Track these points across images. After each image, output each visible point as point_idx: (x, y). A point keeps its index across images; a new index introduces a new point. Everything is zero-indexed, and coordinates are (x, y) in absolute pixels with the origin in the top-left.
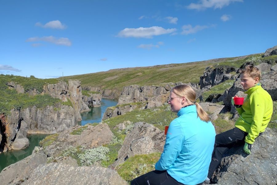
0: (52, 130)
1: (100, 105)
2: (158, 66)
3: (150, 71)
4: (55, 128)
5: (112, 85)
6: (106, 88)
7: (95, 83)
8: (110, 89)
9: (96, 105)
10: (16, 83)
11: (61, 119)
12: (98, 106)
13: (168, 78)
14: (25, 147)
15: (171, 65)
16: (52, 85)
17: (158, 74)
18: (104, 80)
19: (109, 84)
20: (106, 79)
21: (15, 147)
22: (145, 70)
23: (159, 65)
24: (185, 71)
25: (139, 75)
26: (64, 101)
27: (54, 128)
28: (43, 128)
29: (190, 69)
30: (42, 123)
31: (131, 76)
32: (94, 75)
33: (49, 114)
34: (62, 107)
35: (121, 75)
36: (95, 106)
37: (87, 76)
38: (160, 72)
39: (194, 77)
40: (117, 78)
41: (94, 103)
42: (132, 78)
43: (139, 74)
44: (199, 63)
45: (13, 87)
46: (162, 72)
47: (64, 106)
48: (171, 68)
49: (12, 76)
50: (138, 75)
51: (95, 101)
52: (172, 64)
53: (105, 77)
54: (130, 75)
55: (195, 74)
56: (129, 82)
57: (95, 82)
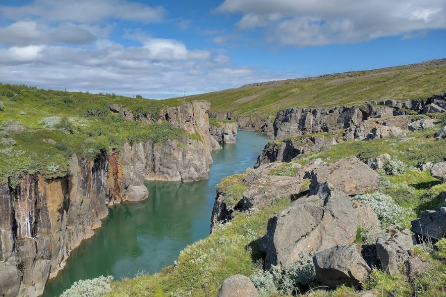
0: (176, 175)
1: (235, 142)
2: (327, 75)
3: (312, 85)
4: (180, 173)
5: (249, 110)
6: (241, 114)
7: (223, 106)
8: (246, 117)
9: (228, 141)
10: (121, 106)
11: (187, 160)
12: (232, 142)
13: (348, 95)
14: (143, 198)
15: (350, 74)
16: (174, 108)
17: (327, 89)
18: (236, 102)
19: (245, 107)
20: (238, 100)
21: (130, 197)
22: (303, 84)
23: (329, 75)
24: (378, 82)
25: (294, 93)
26: (190, 133)
27: (178, 173)
28: (163, 173)
29: (389, 79)
30: (161, 165)
31: (281, 95)
32: (220, 95)
33: (170, 151)
34: (188, 142)
35: (263, 93)
36: (227, 143)
37: (210, 96)
38: (332, 86)
39: (399, 92)
40: (256, 99)
41: (227, 137)
42: (282, 98)
43: (294, 90)
44: (403, 69)
45: (118, 112)
46: (335, 86)
47: (191, 141)
48: (351, 78)
49: (114, 96)
50: (292, 93)
51: (227, 134)
52: (352, 72)
53: (237, 98)
54: (279, 92)
55: (401, 88)
56: (277, 104)
57: (221, 106)
